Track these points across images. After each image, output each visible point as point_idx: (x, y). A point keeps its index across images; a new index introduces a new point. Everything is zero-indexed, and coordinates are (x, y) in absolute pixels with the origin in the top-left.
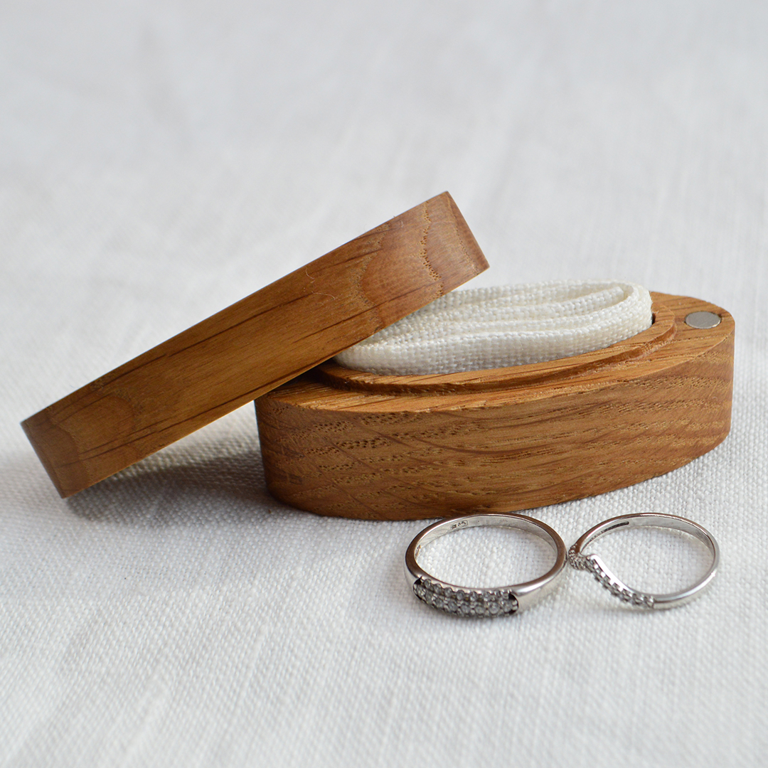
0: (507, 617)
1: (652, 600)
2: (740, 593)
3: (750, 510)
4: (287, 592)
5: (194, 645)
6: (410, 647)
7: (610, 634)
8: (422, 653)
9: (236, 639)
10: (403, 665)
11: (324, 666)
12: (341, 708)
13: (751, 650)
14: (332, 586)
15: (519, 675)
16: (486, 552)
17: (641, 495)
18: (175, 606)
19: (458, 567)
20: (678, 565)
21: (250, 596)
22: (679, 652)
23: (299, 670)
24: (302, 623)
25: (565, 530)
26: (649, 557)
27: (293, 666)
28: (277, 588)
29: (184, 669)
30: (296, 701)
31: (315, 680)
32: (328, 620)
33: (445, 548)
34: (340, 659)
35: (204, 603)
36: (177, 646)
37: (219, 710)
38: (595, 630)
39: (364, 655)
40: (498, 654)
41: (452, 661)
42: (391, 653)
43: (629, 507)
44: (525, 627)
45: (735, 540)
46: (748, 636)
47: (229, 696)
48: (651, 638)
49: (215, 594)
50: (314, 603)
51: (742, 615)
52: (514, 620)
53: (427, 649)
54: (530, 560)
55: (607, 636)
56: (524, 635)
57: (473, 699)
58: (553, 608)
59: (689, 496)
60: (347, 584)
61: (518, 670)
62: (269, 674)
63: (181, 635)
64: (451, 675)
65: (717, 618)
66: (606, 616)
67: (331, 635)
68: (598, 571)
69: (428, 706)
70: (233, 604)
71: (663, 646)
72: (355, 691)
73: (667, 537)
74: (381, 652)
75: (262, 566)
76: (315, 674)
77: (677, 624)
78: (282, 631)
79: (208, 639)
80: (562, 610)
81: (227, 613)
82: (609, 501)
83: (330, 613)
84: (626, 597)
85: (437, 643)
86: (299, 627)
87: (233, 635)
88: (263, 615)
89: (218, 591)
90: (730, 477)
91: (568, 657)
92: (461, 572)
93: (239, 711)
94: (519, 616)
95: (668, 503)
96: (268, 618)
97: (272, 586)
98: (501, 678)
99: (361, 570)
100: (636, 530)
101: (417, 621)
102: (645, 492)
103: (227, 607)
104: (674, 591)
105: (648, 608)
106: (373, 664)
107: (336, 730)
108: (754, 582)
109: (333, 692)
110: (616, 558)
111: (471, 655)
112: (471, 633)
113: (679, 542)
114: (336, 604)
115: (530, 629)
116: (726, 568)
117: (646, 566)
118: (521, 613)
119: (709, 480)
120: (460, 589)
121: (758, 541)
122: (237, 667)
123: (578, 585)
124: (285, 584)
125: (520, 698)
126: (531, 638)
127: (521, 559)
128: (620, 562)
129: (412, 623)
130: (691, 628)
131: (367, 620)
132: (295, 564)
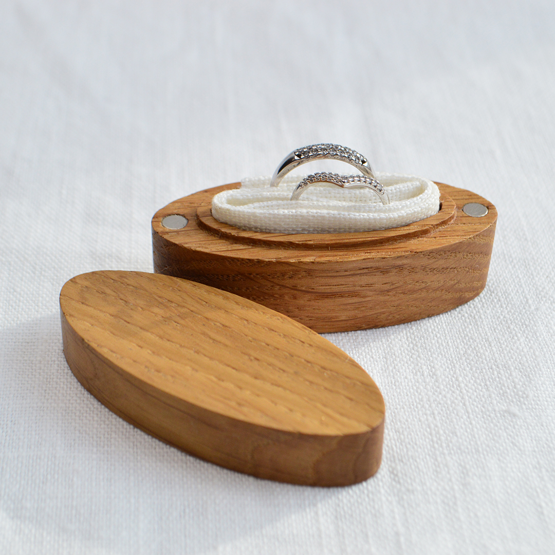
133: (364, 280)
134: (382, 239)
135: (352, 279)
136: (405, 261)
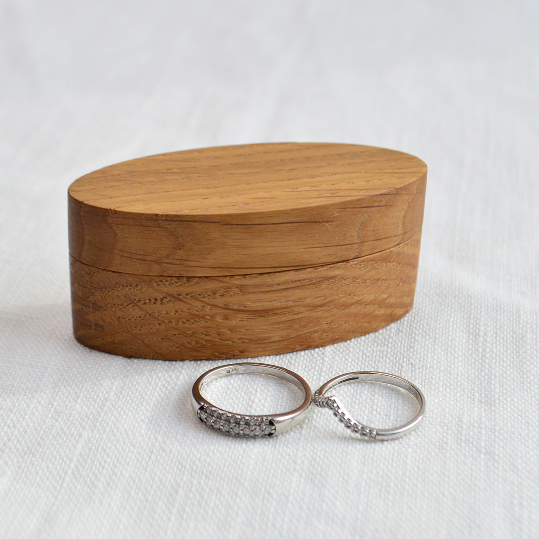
0: (267, 438)
1: (375, 433)
2: (440, 432)
3: (449, 375)
4: (102, 409)
5: (31, 441)
6: (193, 454)
7: (343, 455)
8: (202, 459)
9: (63, 439)
10: (188, 466)
11: (128, 463)
12: (140, 494)
13: (447, 473)
14: (136, 407)
15: (274, 479)
16: (252, 391)
17: (368, 359)
18: (17, 413)
19: (230, 400)
20: (394, 410)
21: (74, 410)
22: (393, 471)
23: (109, 465)
24: (113, 432)
25: (311, 380)
26: (373, 403)
27: (105, 462)
28: (94, 406)
29: (23, 458)
30: (106, 486)
31: (121, 472)
32: (133, 431)
33: (221, 386)
34: (140, 459)
35: (39, 413)
36: (18, 441)
37: (48, 488)
38: (332, 451)
39: (159, 457)
40: (259, 463)
41: (224, 465)
42: (179, 457)
43: (359, 367)
44: (280, 446)
45: (437, 395)
46: (445, 463)
47: (56, 480)
48: (372, 459)
49: (48, 407)
50: (122, 418)
51: (441, 448)
52: (271, 440)
53: (206, 456)
54: (285, 399)
55: (341, 456)
56: (279, 451)
57: (240, 494)
58: (300, 434)
59: (403, 362)
60: (147, 406)
61: (273, 475)
62: (87, 466)
63: (21, 434)
64: (223, 475)
65: (422, 449)
66: (340, 442)
67: (134, 441)
68: (336, 409)
69: (206, 496)
70: (61, 414)
71: (382, 466)
72: (151, 482)
73: (386, 389)
74: (171, 456)
75: (84, 389)
76: (121, 468)
77: (392, 451)
78: (97, 436)
79: (41, 438)
80: (307, 436)
81: (56, 421)
82: (344, 362)
83: (134, 426)
84: (356, 429)
85: (213, 452)
86: (110, 434)
87: (60, 436)
88: (84, 424)
89: (50, 405)
90: (434, 350)
91: (311, 468)
92: (233, 404)
93: (63, 491)
94: (275, 438)
95: (388, 366)
96: (87, 426)
97: (91, 404)
98: (261, 480)
99: (158, 397)
100: (364, 384)
101: (199, 436)
102: (371, 357)
103: (57, 416)
104: (391, 428)
105: (372, 439)
106: (165, 464)
107: (136, 509)
108: (450, 425)
109: (134, 482)
110: (348, 402)
111: (239, 462)
112: (239, 447)
113: (395, 394)
114: (139, 420)
115: (283, 447)
116: (429, 414)
117: (371, 409)
118: (277, 436)
119: (419, 351)
120: (232, 415)
121: (454, 397)
122: (63, 460)
123: (320, 418)
124: (100, 404)
125: (275, 495)
126: (284, 454)
127: (277, 398)
128: (351, 405)
129: (195, 437)
130: (402, 455)
131: (161, 433)
132: (109, 390)
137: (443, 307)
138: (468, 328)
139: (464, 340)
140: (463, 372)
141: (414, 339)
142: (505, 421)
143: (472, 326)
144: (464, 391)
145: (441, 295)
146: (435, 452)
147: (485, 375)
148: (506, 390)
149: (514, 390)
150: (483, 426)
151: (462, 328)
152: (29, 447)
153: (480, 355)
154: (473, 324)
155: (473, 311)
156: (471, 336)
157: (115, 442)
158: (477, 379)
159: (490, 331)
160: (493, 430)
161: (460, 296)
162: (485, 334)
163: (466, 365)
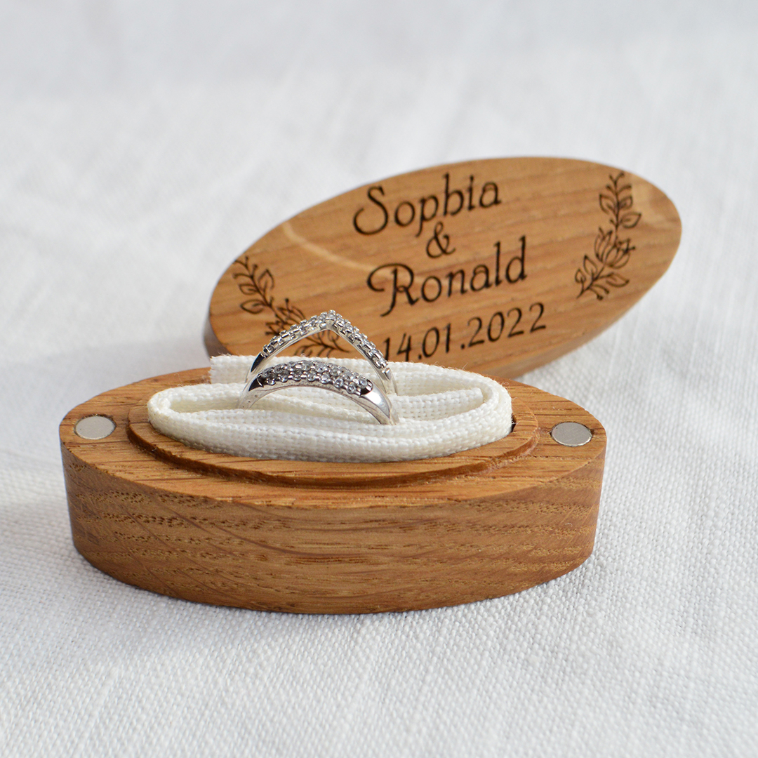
2: (627, 682)
3: (653, 585)
6: (264, 710)
7: (479, 720)
8: (276, 719)
9: (83, 680)
10: (254, 731)
11: (171, 723)
23: (143, 725)
24: (155, 670)
26: (536, 630)
27: (138, 720)
29: (23, 710)
31: (159, 739)
32: (183, 669)
34: (189, 716)
35: (57, 633)
39: (215, 714)
40: (356, 729)
41: (306, 732)
42: (244, 714)
44: (391, 700)
45: (632, 620)
46: (627, 737)
47: (66, 747)
48: (522, 730)
49: (70, 623)
51: (625, 710)
53: (282, 714)
55: (476, 722)
61: (374, 752)
62: (112, 726)
63: (27, 668)
64: (302, 750)
65: (598, 710)
67: (184, 687)
70: (87, 637)
71: (534, 740)
74: (233, 712)
76: (160, 732)
77: (553, 713)
78: (132, 677)
79: (54, 676)
80: (433, 684)
81: (78, 647)
83: (187, 661)
85: (293, 708)
86: (151, 673)
87: (81, 675)
88: (117, 655)
89: (73, 620)
90: (638, 542)
91: (430, 742)
96: (120, 660)
97: (131, 621)
103: (80, 640)
106: (222, 727)
108: (644, 671)
111: (327, 726)
115: (395, 703)
117: (532, 641)
119: (615, 543)
121: (656, 623)
122: (79, 714)
123: (455, 656)
126: (395, 715)
128: (504, 633)
130: (567, 721)
131: (225, 672)
133: (374, 539)
134: (405, 476)
135: (353, 536)
136: (439, 513)
137: (660, 465)
138: (692, 503)
139: (685, 524)
140: (676, 580)
141: (611, 521)
142: (727, 668)
143: (698, 500)
144: (673, 614)
145: (659, 443)
146: (615, 716)
147: (708, 587)
148: (736, 613)
149: (746, 614)
150: (692, 675)
151: (683, 503)
152: (34, 692)
153: (705, 551)
154: (701, 497)
155: (703, 474)
156: (696, 517)
157: (156, 687)
158: (694, 593)
159: (724, 510)
160: (706, 683)
161: (688, 446)
162: (716, 515)
163: (682, 568)
